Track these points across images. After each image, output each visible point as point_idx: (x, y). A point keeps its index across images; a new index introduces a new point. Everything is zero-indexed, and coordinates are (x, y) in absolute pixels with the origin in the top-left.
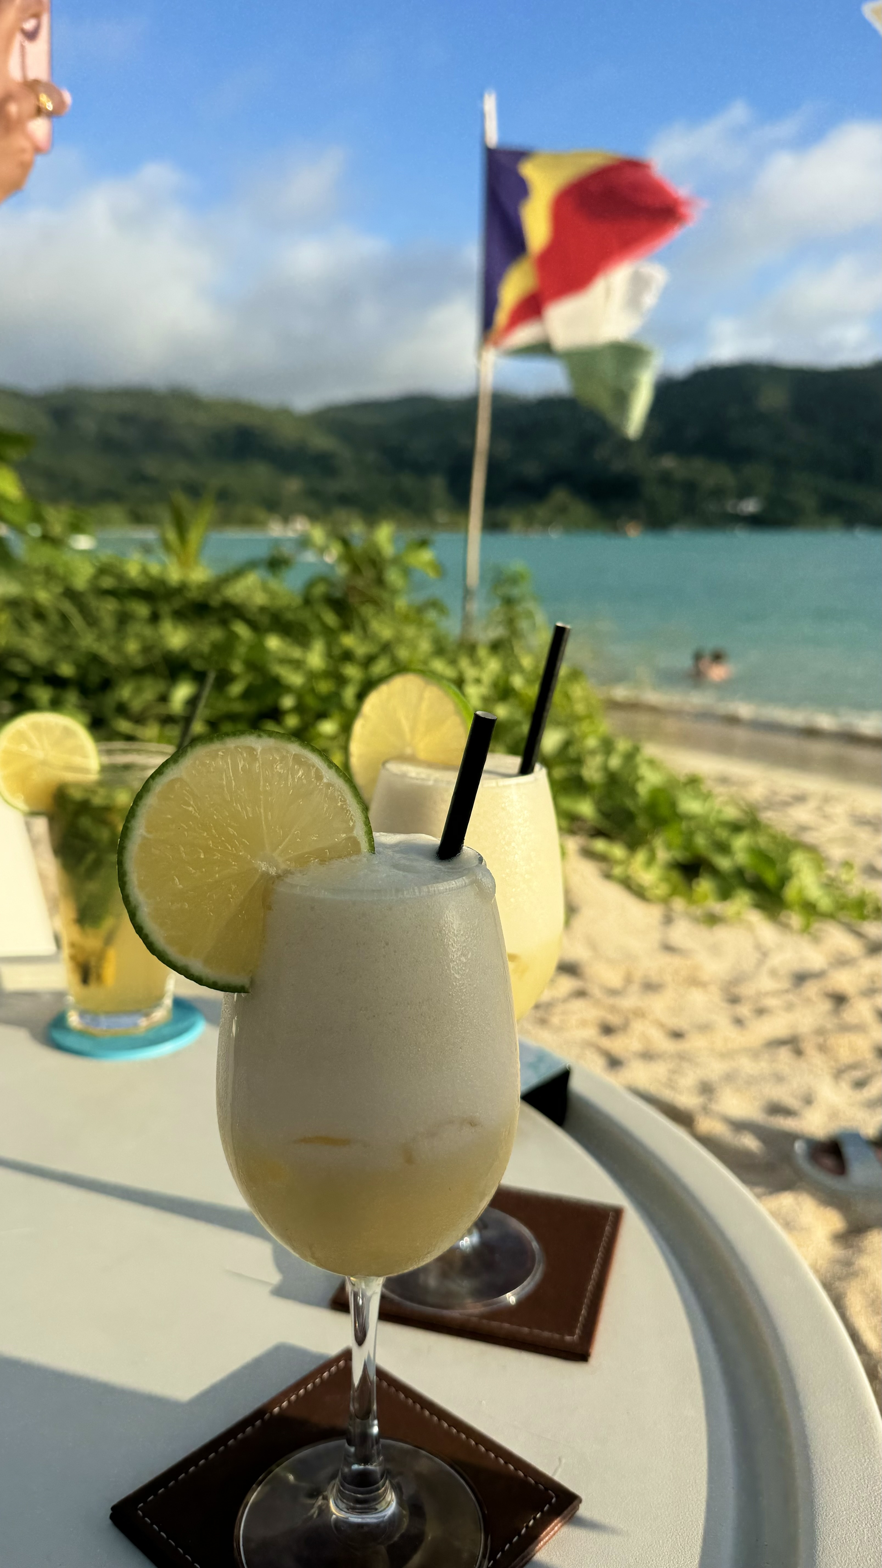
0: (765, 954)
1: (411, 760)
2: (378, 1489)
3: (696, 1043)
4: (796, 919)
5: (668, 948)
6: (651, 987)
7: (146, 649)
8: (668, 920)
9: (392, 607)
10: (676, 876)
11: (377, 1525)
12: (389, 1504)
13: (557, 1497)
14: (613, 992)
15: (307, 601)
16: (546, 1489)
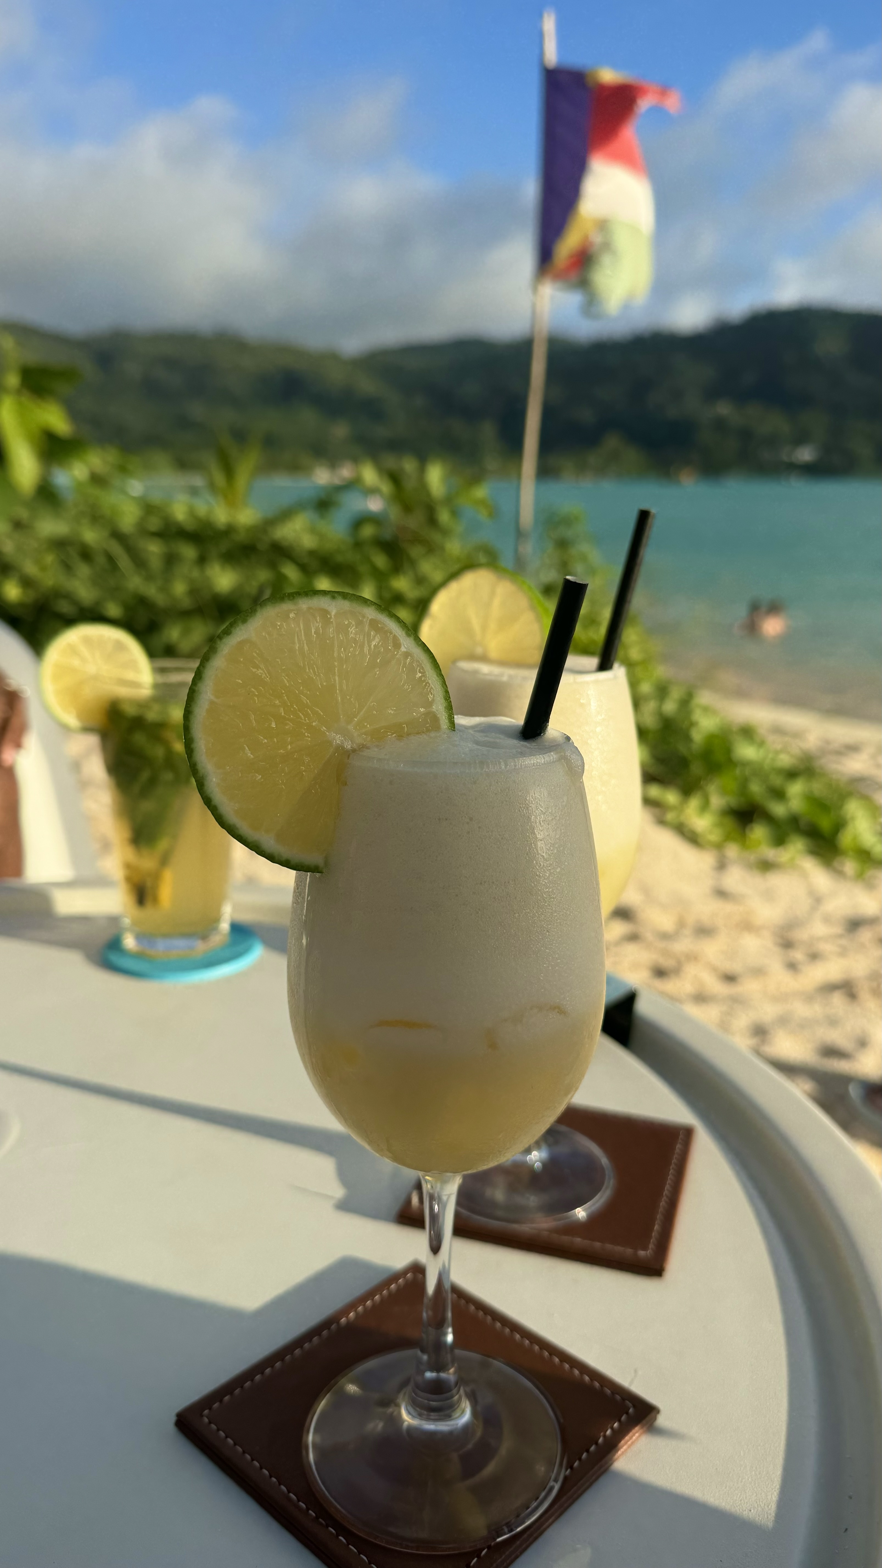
0: (817, 900)
1: (484, 658)
2: (452, 1397)
3: (750, 987)
4: (850, 866)
5: (721, 894)
6: (704, 931)
7: (193, 592)
8: (721, 866)
9: (442, 549)
10: (730, 822)
11: (451, 1433)
12: (463, 1412)
13: (634, 1406)
14: (665, 936)
15: (358, 545)
16: (623, 1399)
